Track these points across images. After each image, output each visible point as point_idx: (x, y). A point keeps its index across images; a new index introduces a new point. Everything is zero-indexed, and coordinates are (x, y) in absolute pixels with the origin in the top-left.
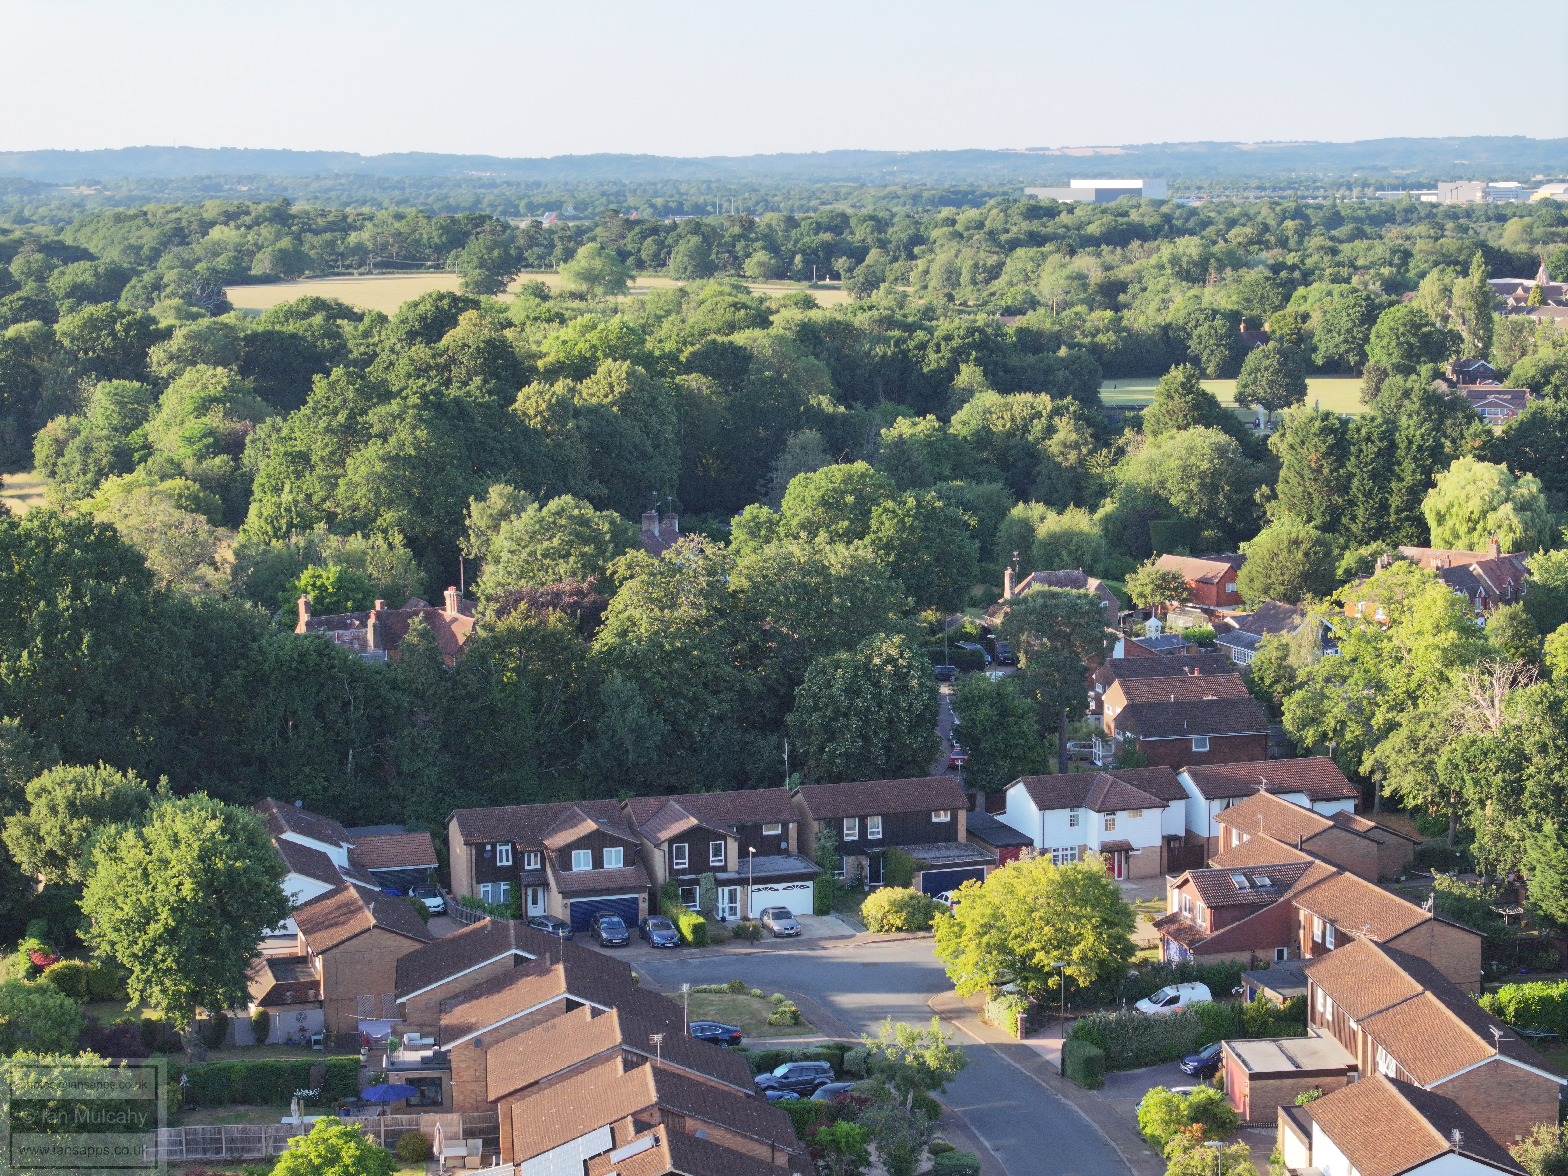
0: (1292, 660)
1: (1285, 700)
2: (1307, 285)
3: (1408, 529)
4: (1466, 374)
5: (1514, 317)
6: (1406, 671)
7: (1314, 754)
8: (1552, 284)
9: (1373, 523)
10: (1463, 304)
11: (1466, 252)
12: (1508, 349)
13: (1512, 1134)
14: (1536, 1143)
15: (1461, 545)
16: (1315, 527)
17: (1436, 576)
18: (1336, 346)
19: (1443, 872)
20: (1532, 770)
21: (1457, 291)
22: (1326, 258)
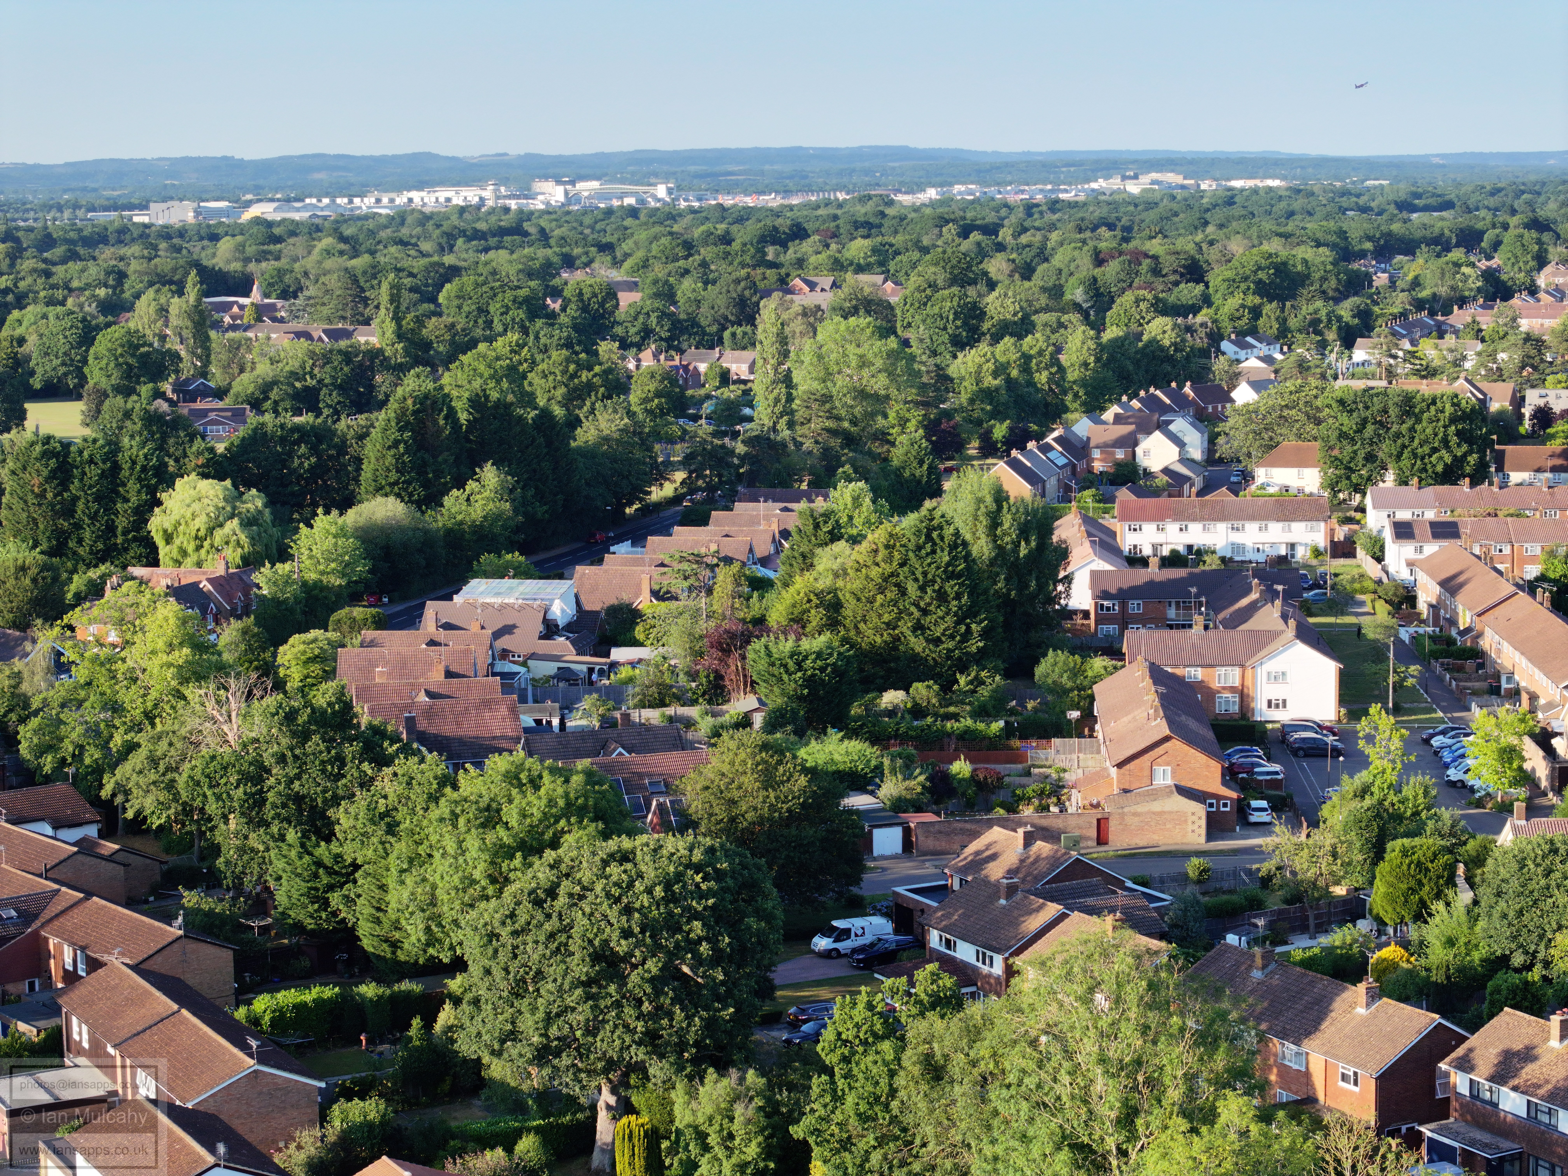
0: (25, 687)
1: (21, 728)
2: (21, 309)
3: (136, 550)
4: (185, 392)
5: (231, 335)
6: (142, 692)
7: (54, 781)
8: (267, 301)
9: (100, 546)
10: (180, 323)
11: (180, 272)
12: (226, 367)
13: (275, 1142)
14: (299, 1147)
15: (189, 562)
16: (42, 553)
17: (166, 595)
18: (54, 369)
19: (190, 889)
20: (272, 781)
21: (174, 310)
22: (39, 281)
